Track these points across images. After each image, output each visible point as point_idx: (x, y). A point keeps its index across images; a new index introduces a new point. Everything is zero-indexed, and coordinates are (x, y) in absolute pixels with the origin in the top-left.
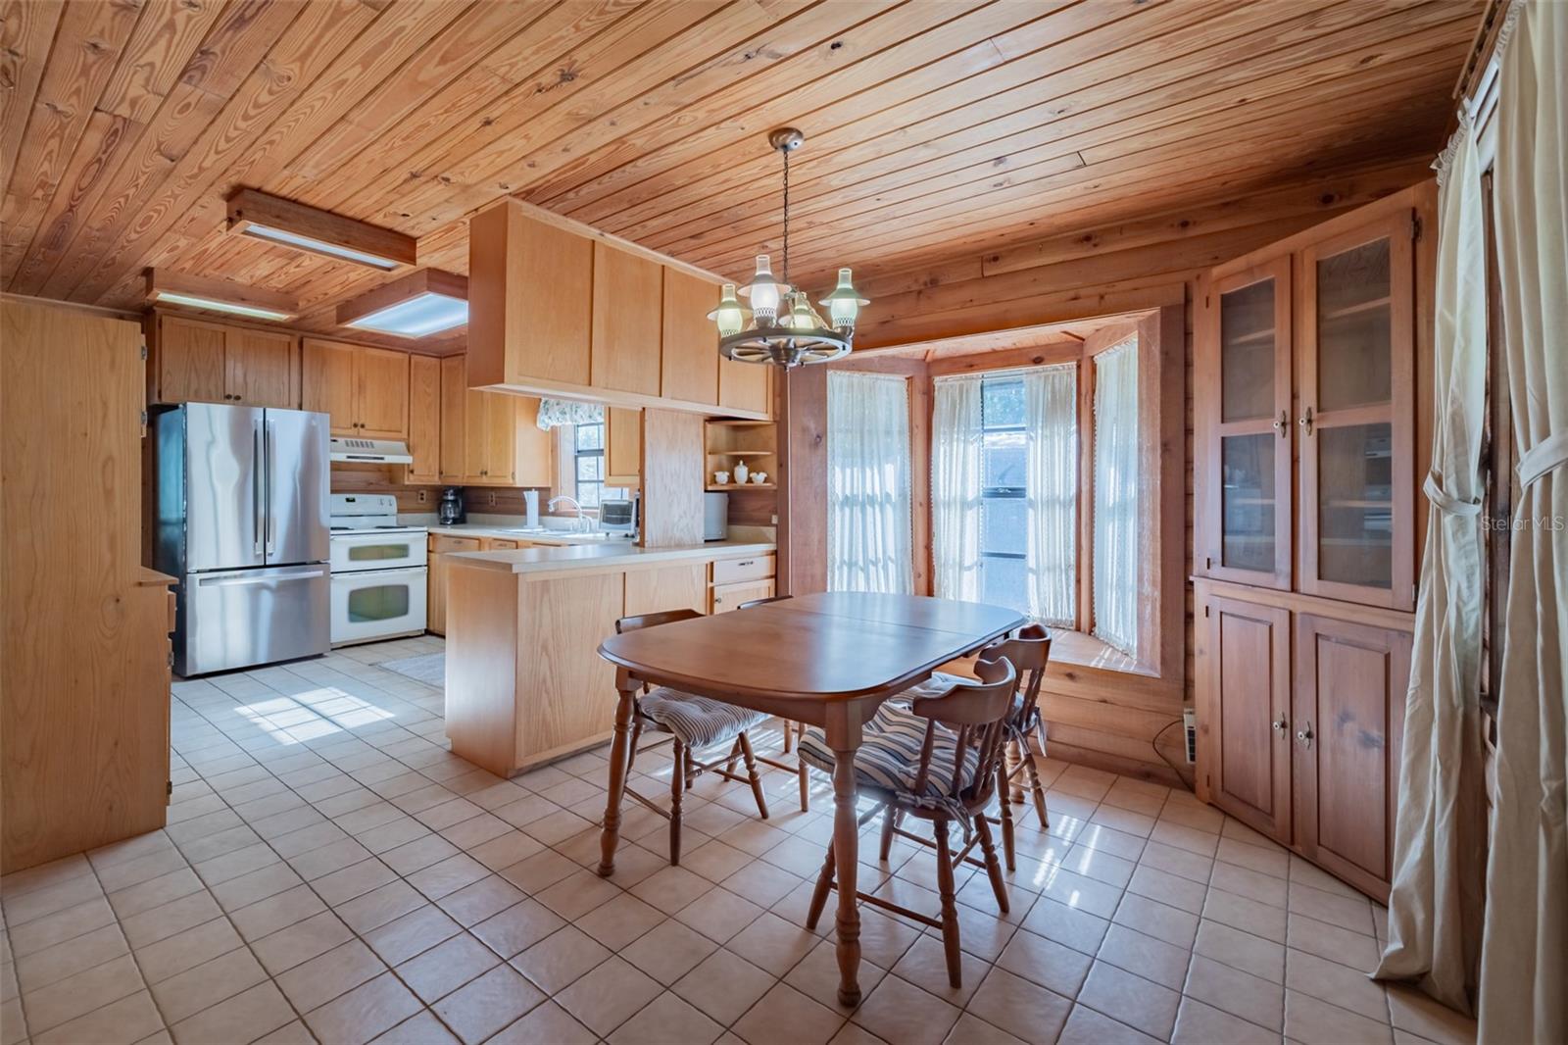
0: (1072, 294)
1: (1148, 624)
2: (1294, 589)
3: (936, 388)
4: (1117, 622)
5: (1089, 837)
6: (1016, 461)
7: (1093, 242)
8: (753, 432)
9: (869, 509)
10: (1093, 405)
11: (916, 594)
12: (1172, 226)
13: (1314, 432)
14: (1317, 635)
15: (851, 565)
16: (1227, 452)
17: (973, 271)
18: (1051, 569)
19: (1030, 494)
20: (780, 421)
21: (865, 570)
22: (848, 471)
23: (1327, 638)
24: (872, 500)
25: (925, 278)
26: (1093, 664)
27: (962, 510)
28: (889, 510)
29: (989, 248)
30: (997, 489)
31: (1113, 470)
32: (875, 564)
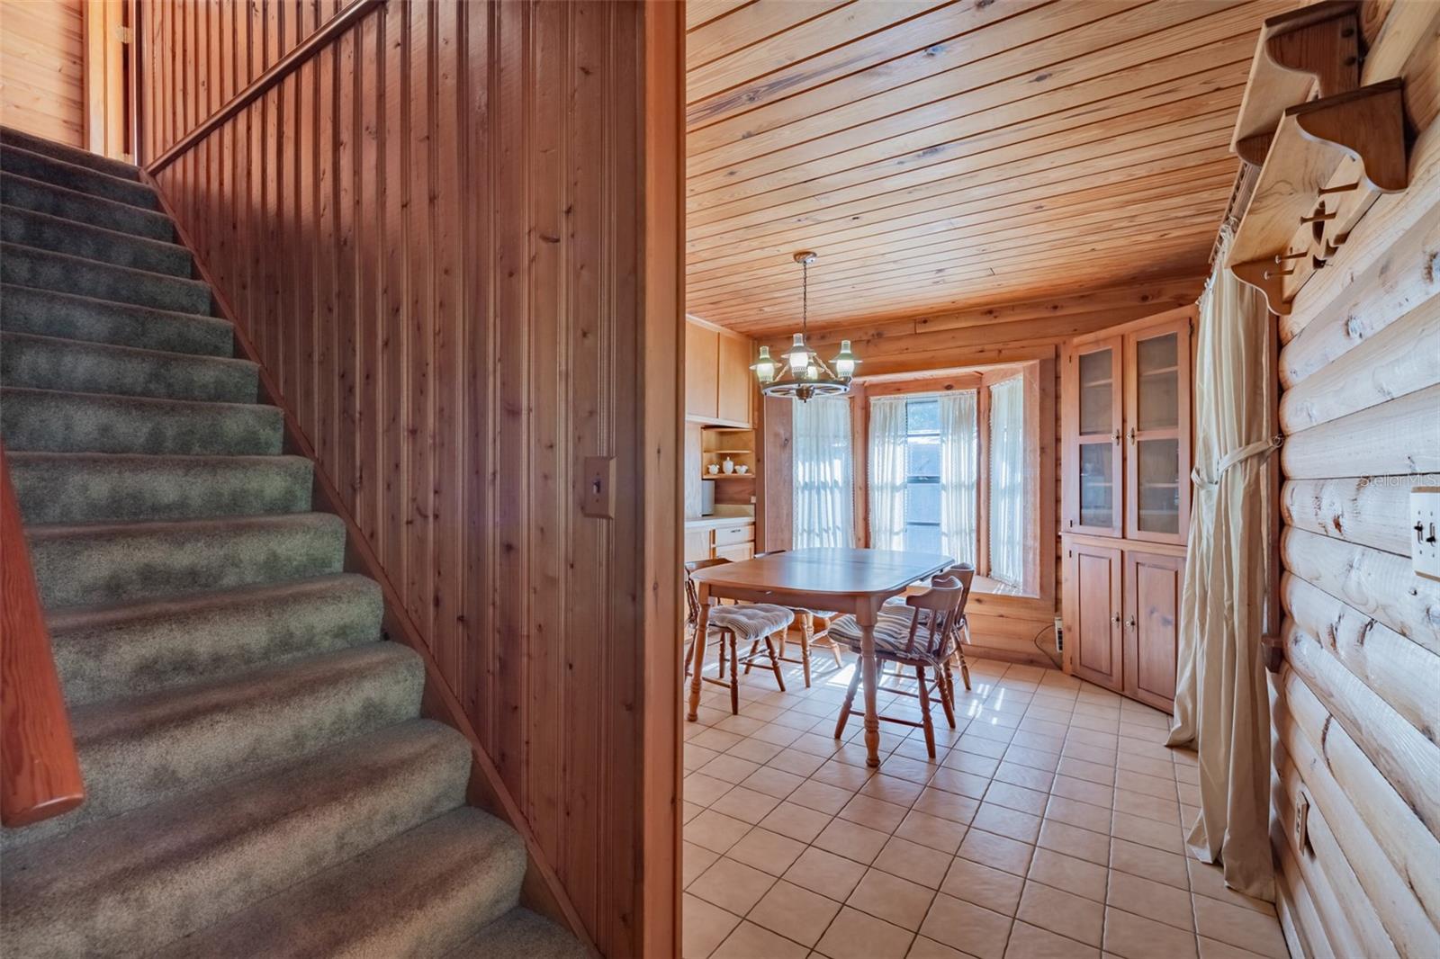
0: (980, 348)
1: (1031, 566)
2: (1124, 537)
3: (872, 405)
4: (1008, 566)
5: (998, 694)
6: (933, 456)
7: (994, 314)
8: (735, 436)
9: (822, 492)
10: (989, 420)
11: (857, 547)
12: (1047, 308)
13: (1136, 443)
14: (1137, 563)
15: (810, 532)
16: (1083, 452)
17: (909, 328)
18: (959, 532)
19: (943, 480)
20: (759, 429)
21: (820, 535)
22: (807, 464)
23: (1143, 565)
24: (824, 485)
25: (872, 332)
26: (994, 592)
27: (892, 492)
28: (837, 492)
29: (923, 314)
30: (918, 477)
31: (1004, 463)
32: (827, 531)
